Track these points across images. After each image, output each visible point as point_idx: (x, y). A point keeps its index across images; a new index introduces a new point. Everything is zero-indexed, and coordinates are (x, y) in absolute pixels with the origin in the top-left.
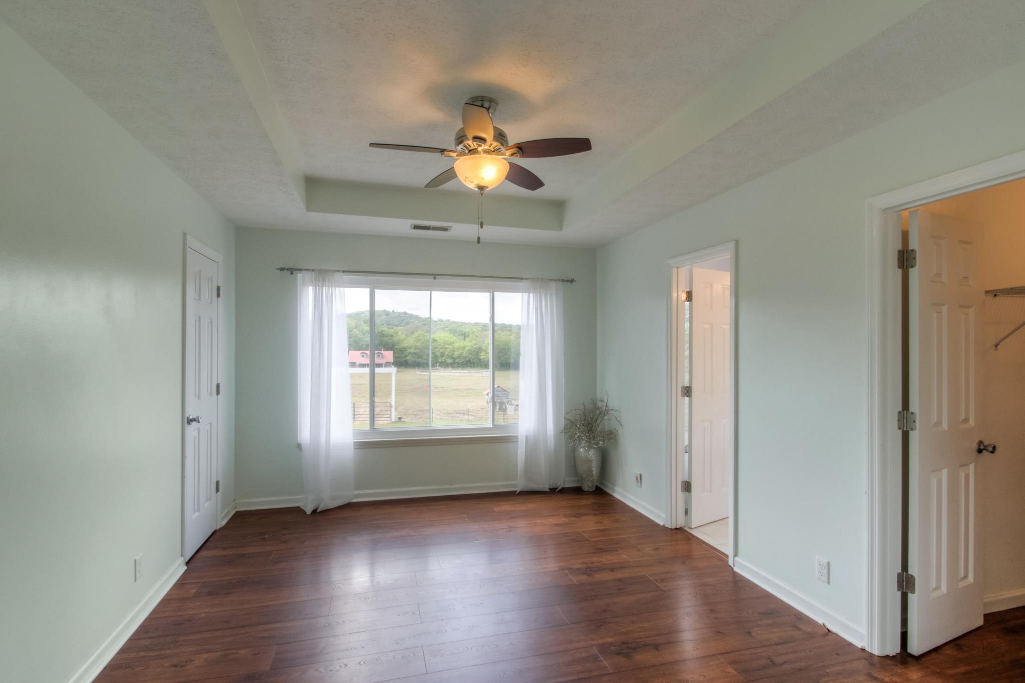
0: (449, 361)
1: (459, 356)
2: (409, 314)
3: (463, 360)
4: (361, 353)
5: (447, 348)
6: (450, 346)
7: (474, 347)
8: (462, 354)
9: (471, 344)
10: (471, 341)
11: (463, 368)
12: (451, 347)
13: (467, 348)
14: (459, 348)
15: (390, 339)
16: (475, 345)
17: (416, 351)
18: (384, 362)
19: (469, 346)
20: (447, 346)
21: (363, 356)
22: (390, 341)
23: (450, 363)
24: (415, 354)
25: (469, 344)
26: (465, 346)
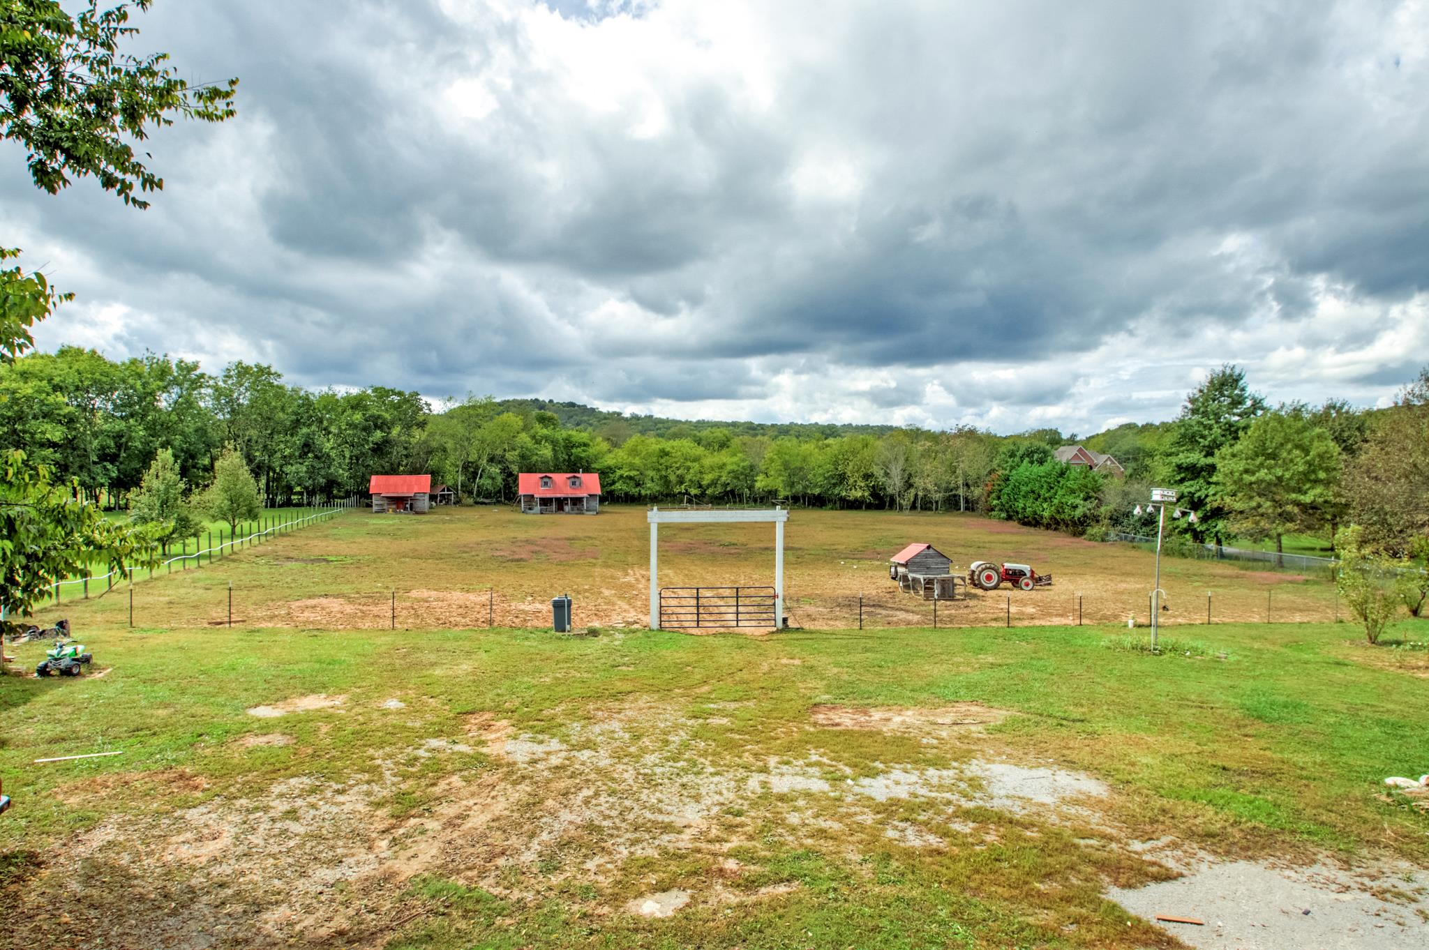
0: (693, 491)
1: (713, 483)
2: (579, 406)
3: (719, 490)
4: (542, 478)
5: (688, 469)
6: (694, 464)
7: (742, 464)
8: (718, 480)
9: (735, 459)
10: (734, 455)
11: (719, 504)
12: (696, 466)
13: (729, 468)
14: (712, 468)
15: (584, 451)
16: (743, 460)
17: (632, 473)
18: (585, 495)
19: (732, 464)
20: (689, 464)
21: (546, 484)
22: (583, 455)
23: (696, 495)
24: (631, 478)
25: (730, 460)
26: (724, 464)
